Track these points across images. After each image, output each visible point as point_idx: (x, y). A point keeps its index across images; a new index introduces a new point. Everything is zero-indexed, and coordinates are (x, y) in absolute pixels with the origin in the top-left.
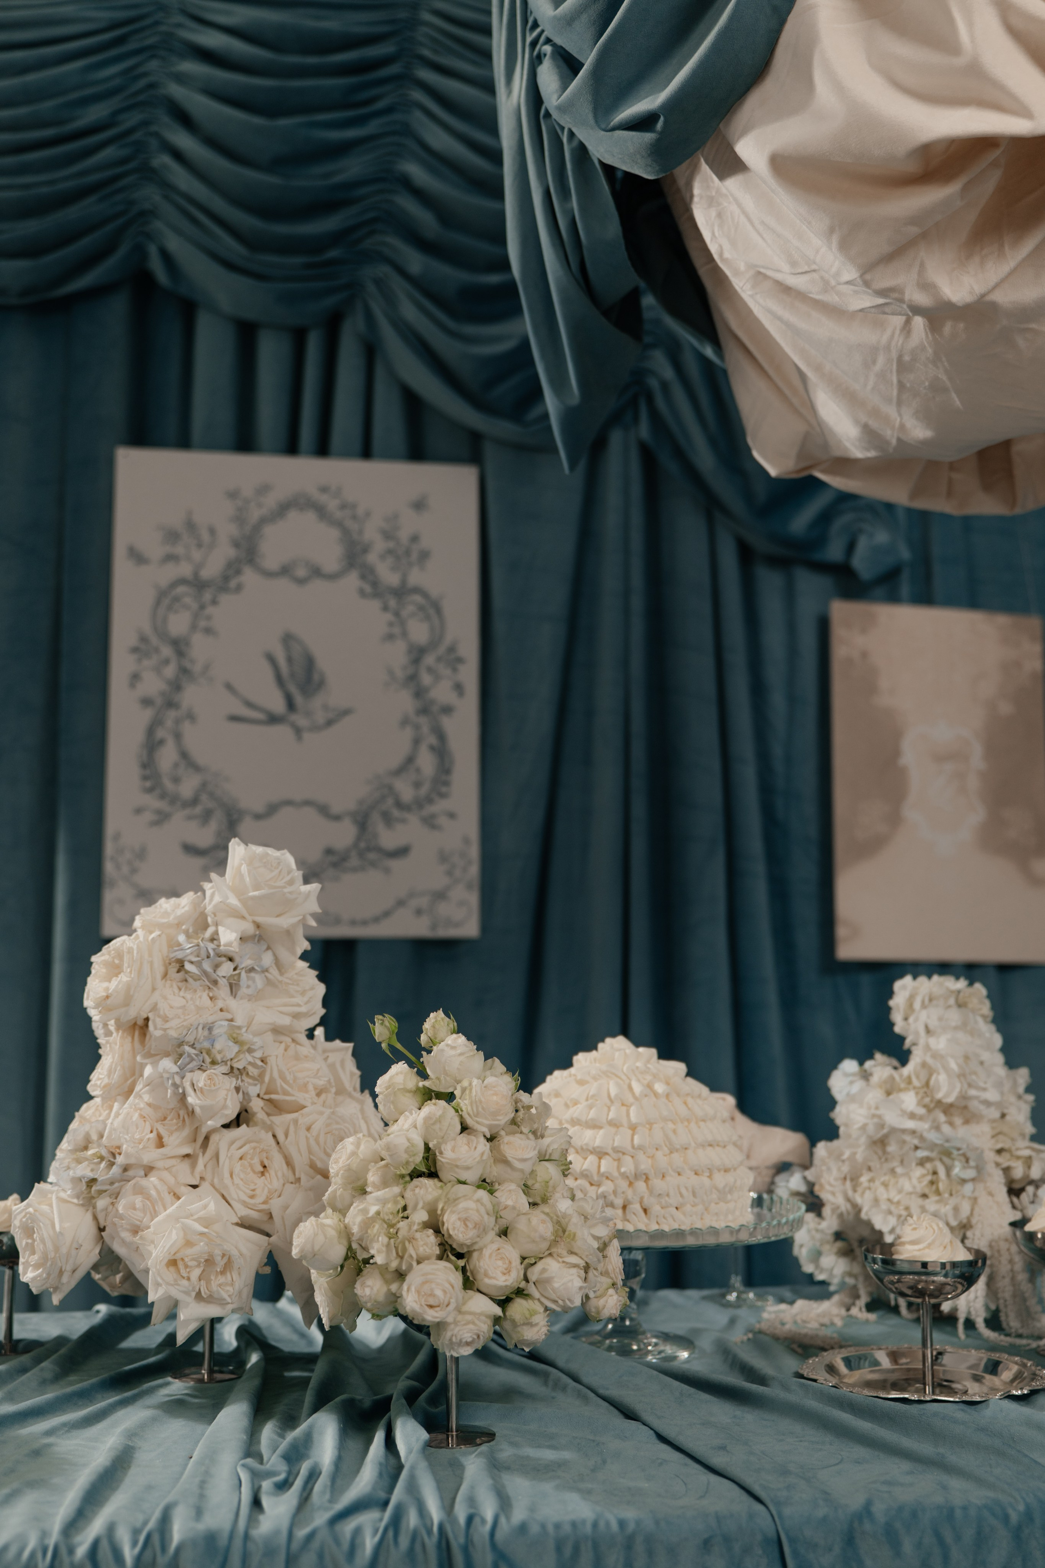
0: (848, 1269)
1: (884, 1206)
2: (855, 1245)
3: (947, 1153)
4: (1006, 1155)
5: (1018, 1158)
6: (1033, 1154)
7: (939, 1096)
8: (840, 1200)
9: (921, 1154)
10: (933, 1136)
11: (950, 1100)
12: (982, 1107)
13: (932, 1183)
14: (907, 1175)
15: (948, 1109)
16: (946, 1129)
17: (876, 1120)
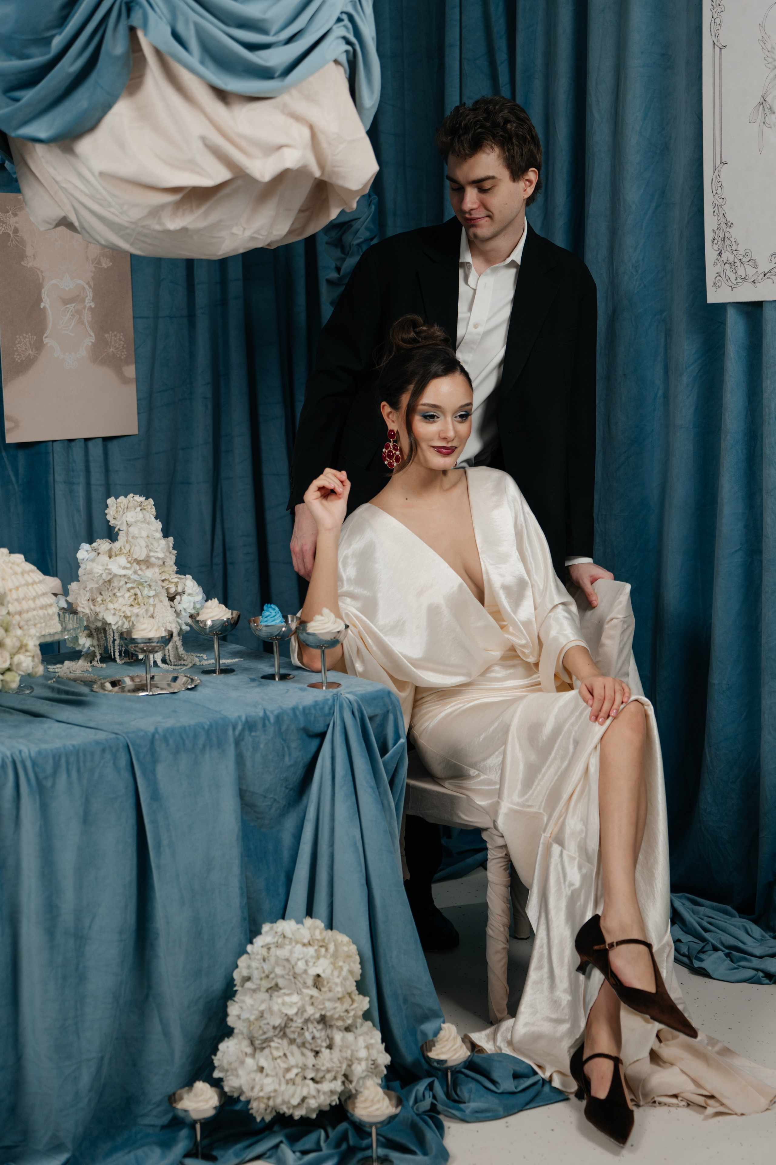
0: (91, 644)
1: (113, 612)
2: (93, 631)
3: (142, 584)
4: (167, 582)
5: (172, 583)
6: (179, 580)
7: (135, 557)
8: (87, 611)
9: (129, 585)
10: (134, 577)
11: (142, 558)
12: (156, 561)
13: (135, 599)
14: (123, 596)
15: (138, 562)
16: (140, 572)
17: (107, 571)
